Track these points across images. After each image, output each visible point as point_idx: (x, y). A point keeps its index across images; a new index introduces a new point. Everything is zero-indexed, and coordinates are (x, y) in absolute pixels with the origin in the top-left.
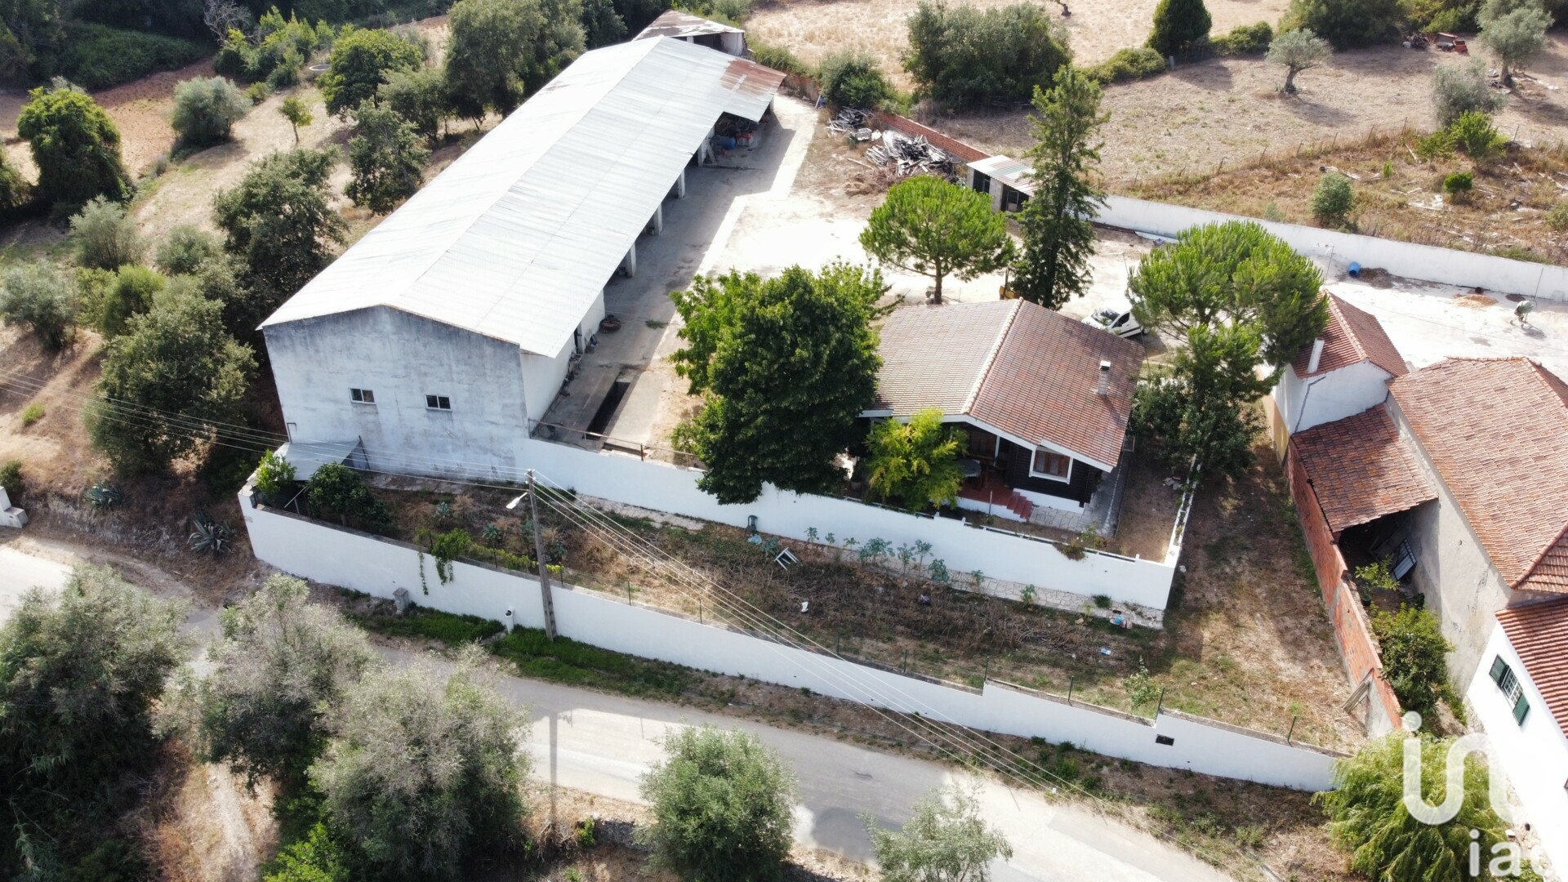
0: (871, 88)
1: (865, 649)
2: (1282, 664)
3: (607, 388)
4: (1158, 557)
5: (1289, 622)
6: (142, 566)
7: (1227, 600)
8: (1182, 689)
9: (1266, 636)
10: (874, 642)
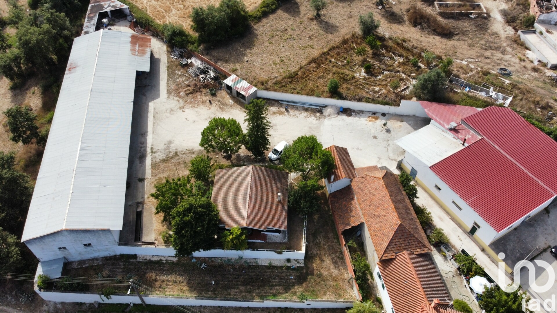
0: (184, 40)
1: (232, 293)
2: (333, 271)
3: (135, 216)
4: (300, 250)
5: (333, 256)
6: (5, 308)
7: (318, 252)
8: (311, 286)
9: (328, 262)
10: (234, 290)
